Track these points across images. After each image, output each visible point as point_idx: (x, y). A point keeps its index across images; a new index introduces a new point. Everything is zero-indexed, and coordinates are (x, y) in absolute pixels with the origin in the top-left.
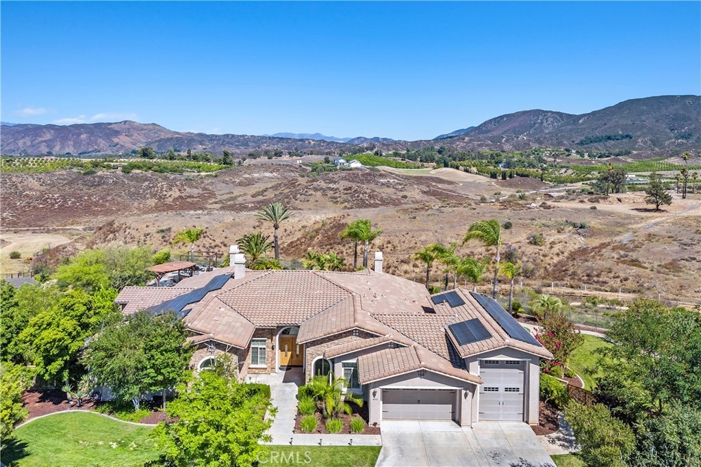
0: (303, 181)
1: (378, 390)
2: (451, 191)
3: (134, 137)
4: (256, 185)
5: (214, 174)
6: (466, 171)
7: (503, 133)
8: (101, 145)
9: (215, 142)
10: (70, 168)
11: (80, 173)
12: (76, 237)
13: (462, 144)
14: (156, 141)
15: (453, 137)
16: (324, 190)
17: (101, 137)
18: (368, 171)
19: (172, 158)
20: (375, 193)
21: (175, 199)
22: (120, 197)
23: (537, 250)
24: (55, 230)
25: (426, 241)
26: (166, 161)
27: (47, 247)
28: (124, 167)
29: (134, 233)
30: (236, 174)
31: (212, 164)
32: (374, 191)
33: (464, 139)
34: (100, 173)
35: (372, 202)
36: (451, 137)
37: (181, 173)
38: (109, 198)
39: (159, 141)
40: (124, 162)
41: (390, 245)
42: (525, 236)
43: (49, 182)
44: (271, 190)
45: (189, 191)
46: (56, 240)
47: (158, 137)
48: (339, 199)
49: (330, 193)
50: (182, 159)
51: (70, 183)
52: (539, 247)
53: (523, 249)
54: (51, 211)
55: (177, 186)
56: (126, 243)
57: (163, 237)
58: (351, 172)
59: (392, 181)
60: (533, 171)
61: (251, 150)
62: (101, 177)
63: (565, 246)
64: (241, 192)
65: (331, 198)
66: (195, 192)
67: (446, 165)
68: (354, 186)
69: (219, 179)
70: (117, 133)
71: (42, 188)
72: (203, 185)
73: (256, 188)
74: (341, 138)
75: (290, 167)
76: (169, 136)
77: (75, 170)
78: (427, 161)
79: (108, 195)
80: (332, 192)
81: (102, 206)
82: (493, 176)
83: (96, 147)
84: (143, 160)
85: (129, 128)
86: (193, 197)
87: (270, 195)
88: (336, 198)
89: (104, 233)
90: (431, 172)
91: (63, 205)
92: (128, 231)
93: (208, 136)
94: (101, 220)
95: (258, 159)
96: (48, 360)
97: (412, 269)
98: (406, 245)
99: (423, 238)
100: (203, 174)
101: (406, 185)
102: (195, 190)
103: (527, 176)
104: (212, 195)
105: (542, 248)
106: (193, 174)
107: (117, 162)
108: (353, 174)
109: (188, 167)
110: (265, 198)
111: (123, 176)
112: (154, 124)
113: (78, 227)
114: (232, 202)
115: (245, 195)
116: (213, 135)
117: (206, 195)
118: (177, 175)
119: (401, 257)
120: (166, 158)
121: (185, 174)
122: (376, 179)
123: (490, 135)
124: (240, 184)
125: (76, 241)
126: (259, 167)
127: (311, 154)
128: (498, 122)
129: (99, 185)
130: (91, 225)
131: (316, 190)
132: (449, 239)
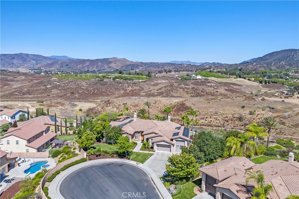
0: (176, 84)
1: (155, 144)
2: (238, 89)
3: (117, 64)
4: (159, 86)
5: (144, 80)
6: (249, 80)
7: (273, 61)
8: (106, 67)
9: (147, 66)
10: (96, 78)
11: (99, 80)
12: (98, 104)
13: (251, 66)
14: (125, 66)
15: (249, 62)
16: (184, 89)
17: (105, 64)
18: (203, 80)
19: (130, 74)
20: (204, 90)
21: (130, 91)
22: (112, 89)
23: (251, 117)
24: (92, 101)
25: (211, 111)
26: (128, 75)
27: (90, 108)
28: (113, 78)
29: (115, 104)
30: (152, 81)
31: (144, 77)
32: (204, 89)
33: (253, 64)
34: (105, 80)
35: (202, 94)
36: (248, 63)
37: (133, 80)
38: (108, 90)
39: (126, 65)
40: (113, 76)
41: (198, 112)
42: (249, 111)
43: (89, 83)
44: (164, 88)
45: (135, 88)
46: (92, 105)
47: (125, 64)
48: (189, 92)
49: (186, 90)
50: (133, 75)
51: (96, 84)
52: (252, 116)
53: (246, 116)
54: (90, 94)
55: (131, 86)
56: (113, 107)
57: (124, 106)
58: (196, 80)
59: (213, 85)
60: (281, 80)
61: (160, 69)
62: (106, 82)
63: (263, 116)
64: (153, 88)
65: (186, 92)
66: (137, 88)
67: (240, 77)
68: (196, 87)
69: (146, 83)
70: (111, 62)
71: (87, 86)
72: (140, 85)
73: (159, 87)
74: (199, 62)
75: (173, 78)
76: (130, 63)
77: (97, 79)
78: (232, 75)
79: (108, 89)
80: (187, 89)
81: (106, 93)
82: (261, 82)
83: (104, 68)
84: (120, 75)
85: (115, 60)
86: (136, 90)
87: (163, 90)
88: (188, 92)
89: (107, 104)
90: (233, 80)
91: (94, 92)
92: (114, 103)
93: (144, 63)
94: (106, 98)
95: (162, 74)
96: (98, 134)
97: (205, 121)
98: (204, 113)
99: (211, 110)
100: (140, 80)
101: (218, 87)
102: (137, 87)
103: (276, 83)
104: (143, 89)
105: (254, 116)
106: (137, 81)
107: (111, 76)
108: (197, 81)
109: (135, 78)
110: (161, 91)
111: (113, 81)
112: (124, 58)
113: (98, 101)
114: (149, 92)
115: (154, 90)
116: (146, 63)
117: (141, 89)
118: (131, 81)
119: (201, 117)
120: (128, 74)
121: (134, 81)
122: (206, 84)
123: (266, 62)
124: (153, 85)
125: (98, 106)
126: (161, 78)
127: (183, 71)
128: (272, 55)
129: (105, 85)
130: (102, 100)
131: (180, 88)
132: (220, 111)
